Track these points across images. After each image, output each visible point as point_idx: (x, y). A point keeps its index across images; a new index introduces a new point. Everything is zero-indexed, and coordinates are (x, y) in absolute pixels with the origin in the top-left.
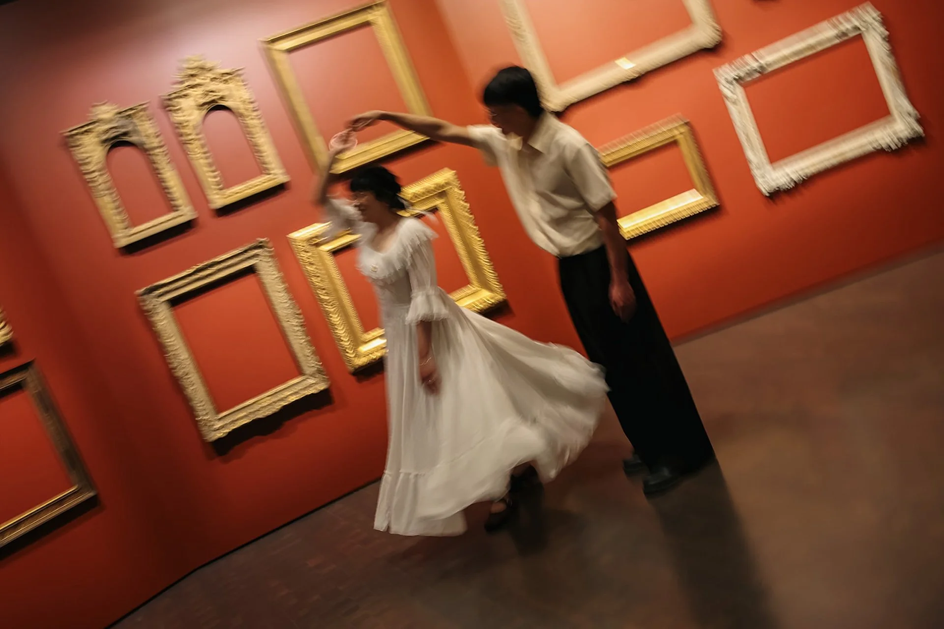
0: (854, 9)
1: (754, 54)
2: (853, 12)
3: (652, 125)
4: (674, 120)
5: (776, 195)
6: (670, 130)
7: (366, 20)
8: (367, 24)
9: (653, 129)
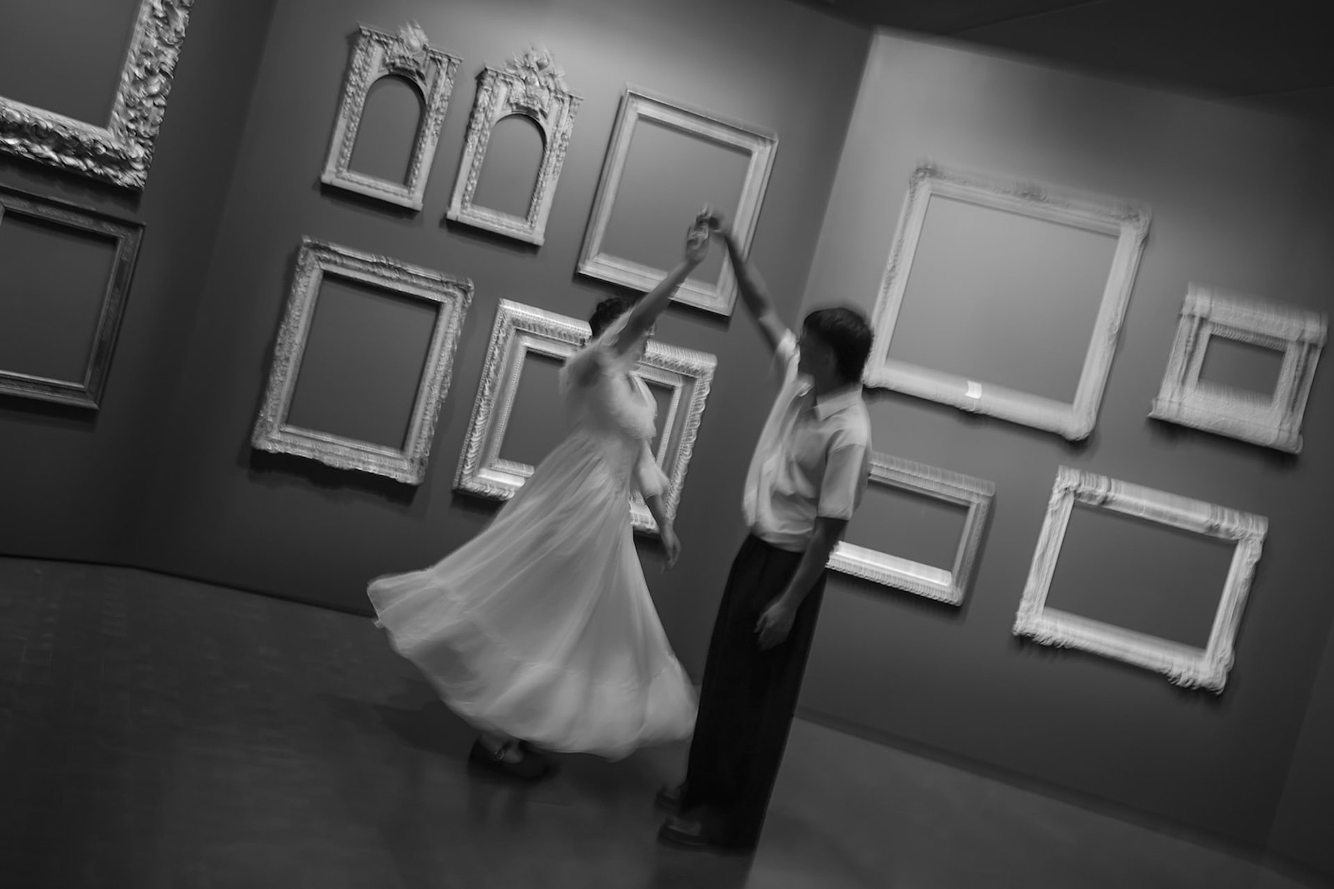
0: (1246, 514)
1: (1113, 482)
2: (1244, 517)
3: (956, 474)
4: (982, 487)
5: (1026, 640)
6: (971, 493)
7: (750, 148)
8: (748, 153)
9: (953, 479)
